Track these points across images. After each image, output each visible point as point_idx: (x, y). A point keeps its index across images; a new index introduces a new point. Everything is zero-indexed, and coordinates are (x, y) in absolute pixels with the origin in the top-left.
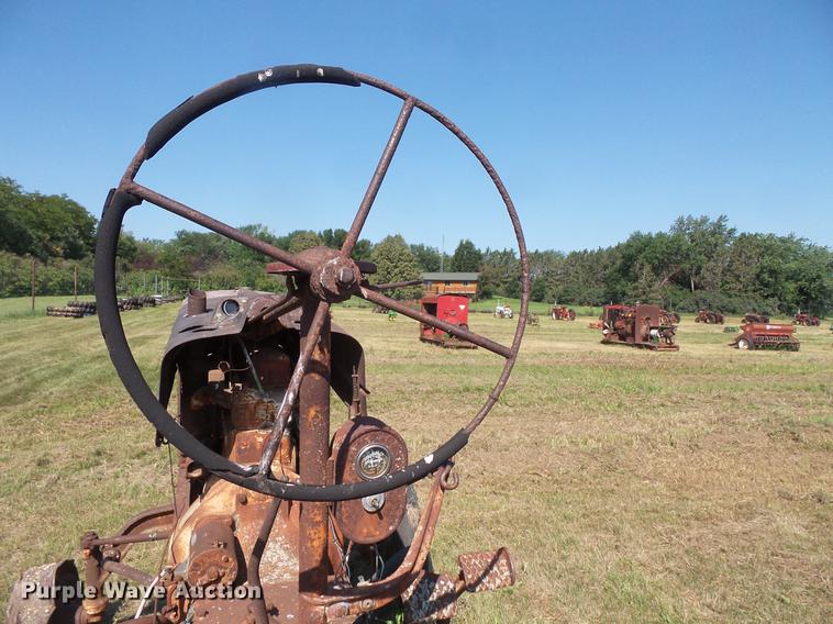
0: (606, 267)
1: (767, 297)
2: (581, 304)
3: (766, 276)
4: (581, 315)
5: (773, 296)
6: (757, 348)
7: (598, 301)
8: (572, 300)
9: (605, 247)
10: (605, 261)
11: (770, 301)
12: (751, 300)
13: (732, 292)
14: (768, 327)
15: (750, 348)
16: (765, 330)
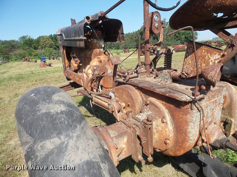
0: (135, 37)
1: (177, 40)
2: (130, 48)
3: (177, 34)
4: (131, 51)
5: (179, 40)
6: (177, 52)
7: (134, 47)
8: (127, 48)
9: (135, 31)
10: (135, 35)
11: (178, 41)
12: (174, 42)
13: (169, 40)
14: (180, 46)
15: (176, 52)
16: (179, 47)
